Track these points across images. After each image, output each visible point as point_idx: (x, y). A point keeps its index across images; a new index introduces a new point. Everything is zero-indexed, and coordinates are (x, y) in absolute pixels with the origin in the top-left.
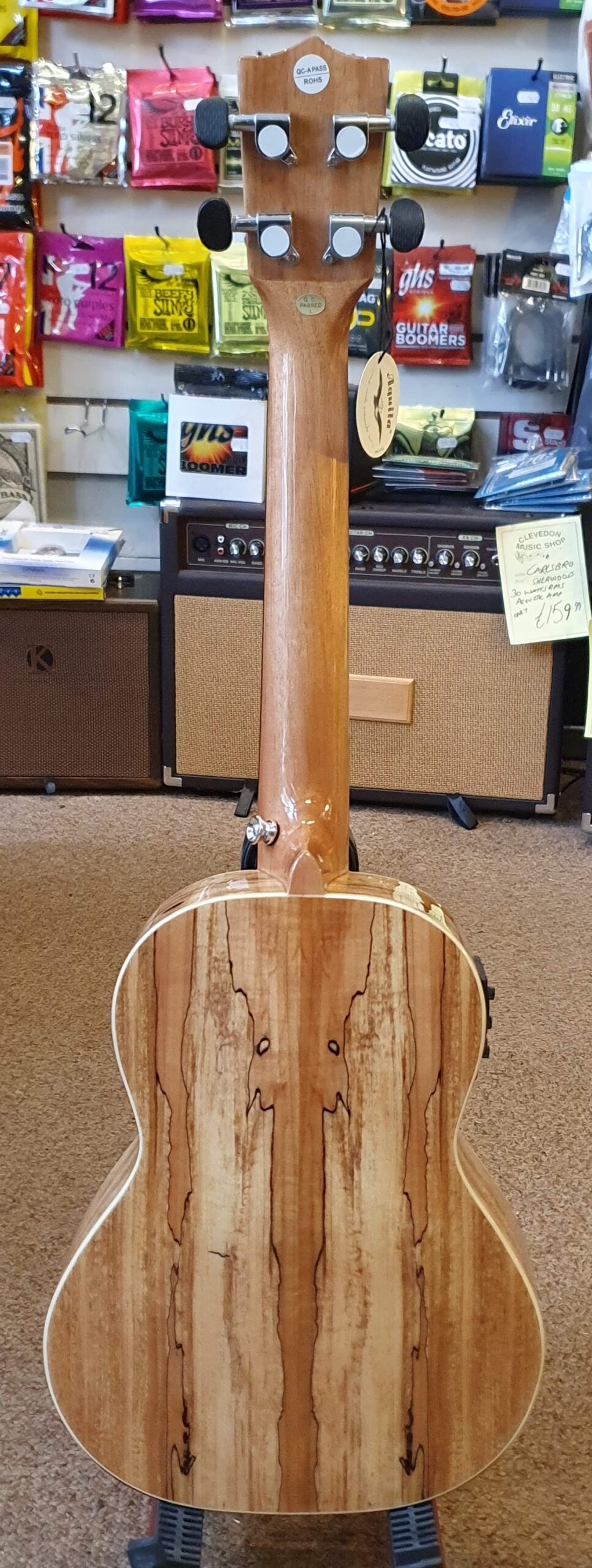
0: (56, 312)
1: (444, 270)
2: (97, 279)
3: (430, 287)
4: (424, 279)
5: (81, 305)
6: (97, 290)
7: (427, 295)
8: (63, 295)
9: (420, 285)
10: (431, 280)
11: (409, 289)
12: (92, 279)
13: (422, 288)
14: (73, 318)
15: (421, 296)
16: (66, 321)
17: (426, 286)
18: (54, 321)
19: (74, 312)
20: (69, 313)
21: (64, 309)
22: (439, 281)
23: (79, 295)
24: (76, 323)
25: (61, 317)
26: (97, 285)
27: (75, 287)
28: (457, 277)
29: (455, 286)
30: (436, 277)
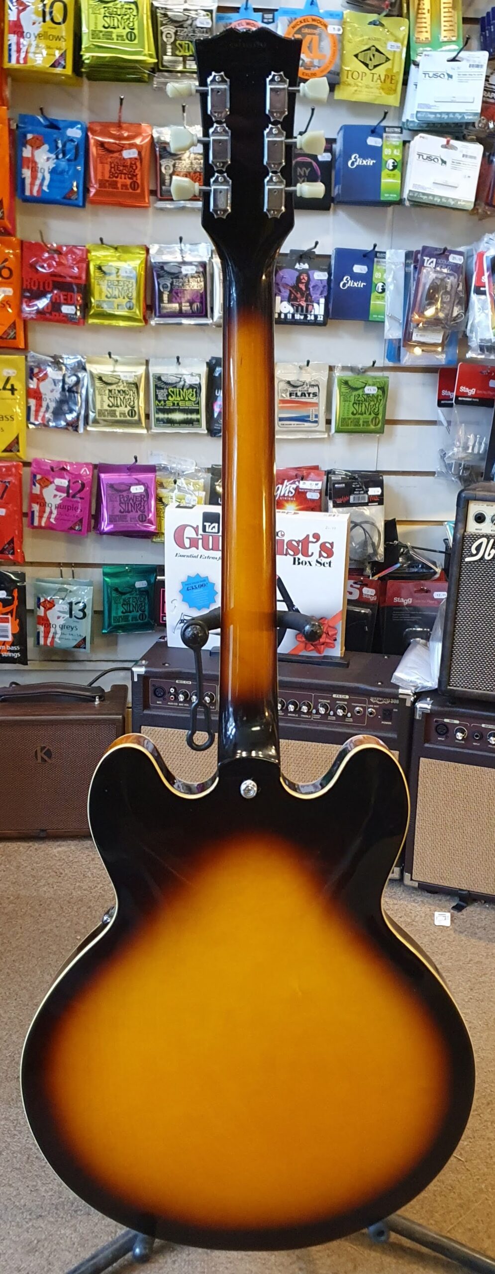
0: (42, 512)
1: (304, 485)
2: (71, 491)
3: (293, 497)
4: (289, 491)
5: (59, 507)
6: (70, 498)
7: (292, 501)
8: (47, 501)
9: (286, 495)
10: (294, 492)
11: (280, 496)
12: (68, 493)
13: (288, 496)
14: (53, 516)
15: (287, 501)
16: (49, 518)
17: (291, 495)
18: (41, 517)
19: (55, 512)
20: (51, 513)
21: (48, 510)
22: (299, 493)
23: (58, 501)
24: (56, 519)
25: (46, 515)
26: (71, 495)
27: (55, 496)
28: (310, 490)
29: (310, 496)
30: (297, 489)
